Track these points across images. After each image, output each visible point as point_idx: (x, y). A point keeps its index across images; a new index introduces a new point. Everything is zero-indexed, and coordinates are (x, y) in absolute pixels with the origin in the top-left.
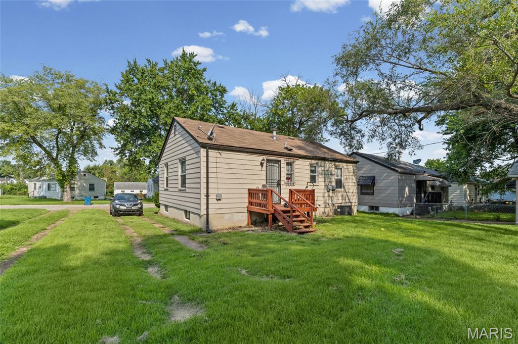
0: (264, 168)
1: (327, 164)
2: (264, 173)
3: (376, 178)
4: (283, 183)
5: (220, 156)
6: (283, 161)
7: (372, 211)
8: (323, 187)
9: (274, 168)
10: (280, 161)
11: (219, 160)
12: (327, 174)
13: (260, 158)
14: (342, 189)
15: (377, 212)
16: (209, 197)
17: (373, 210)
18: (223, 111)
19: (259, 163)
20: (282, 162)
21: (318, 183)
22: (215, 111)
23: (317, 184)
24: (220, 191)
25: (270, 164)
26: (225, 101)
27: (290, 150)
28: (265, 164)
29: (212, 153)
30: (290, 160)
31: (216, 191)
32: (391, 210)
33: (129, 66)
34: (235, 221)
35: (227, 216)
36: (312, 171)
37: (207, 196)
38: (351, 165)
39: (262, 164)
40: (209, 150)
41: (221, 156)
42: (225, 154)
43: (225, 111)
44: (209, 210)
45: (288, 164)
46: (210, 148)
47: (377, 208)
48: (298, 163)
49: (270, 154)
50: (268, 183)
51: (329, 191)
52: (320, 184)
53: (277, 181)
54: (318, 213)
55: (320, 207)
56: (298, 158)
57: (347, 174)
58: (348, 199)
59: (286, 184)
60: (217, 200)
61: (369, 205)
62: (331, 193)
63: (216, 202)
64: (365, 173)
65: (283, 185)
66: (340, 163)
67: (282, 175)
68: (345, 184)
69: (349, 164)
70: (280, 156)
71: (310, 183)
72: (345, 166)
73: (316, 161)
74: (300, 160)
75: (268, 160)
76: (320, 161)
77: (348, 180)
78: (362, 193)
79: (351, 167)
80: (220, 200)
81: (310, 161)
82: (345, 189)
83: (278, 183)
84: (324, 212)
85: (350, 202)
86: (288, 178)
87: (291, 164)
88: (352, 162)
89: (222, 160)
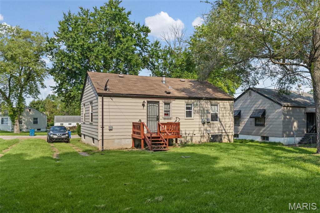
0: (145, 108)
1: (203, 102)
2: (146, 111)
3: (266, 111)
4: (161, 118)
5: (112, 101)
6: (161, 102)
7: (264, 141)
8: (198, 120)
9: (154, 108)
10: (159, 102)
11: (110, 104)
12: (203, 112)
13: (141, 101)
14: (218, 122)
15: (267, 141)
16: (104, 128)
17: (265, 139)
18: (147, 49)
19: (141, 104)
22: (140, 49)
23: (192, 118)
24: (112, 124)
25: (150, 105)
26: (148, 40)
27: (169, 93)
28: (146, 104)
29: (105, 99)
30: (167, 101)
31: (109, 124)
32: (277, 140)
33: (65, 18)
34: (123, 144)
35: (116, 141)
36: (187, 108)
37: (103, 127)
38: (227, 101)
39: (143, 105)
40: (104, 97)
42: (115, 99)
43: (149, 49)
44: (104, 137)
45: (165, 104)
46: (104, 96)
47: (267, 138)
48: (174, 103)
49: (150, 98)
50: (148, 118)
51: (204, 123)
52: (195, 117)
53: (156, 117)
54: (194, 141)
55: (195, 136)
56: (174, 99)
57: (223, 109)
58: (225, 130)
59: (164, 119)
60: (110, 130)
61: (262, 135)
62: (206, 126)
63: (109, 131)
64: (258, 107)
65: (161, 119)
66: (216, 101)
67: (160, 112)
68: (220, 118)
69: (225, 101)
70: (159, 98)
71: (186, 117)
72: (221, 103)
73: (193, 101)
74: (176, 100)
75: (148, 102)
76: (196, 101)
77: (225, 115)
78: (256, 125)
79: (228, 104)
80: (112, 130)
81: (187, 101)
82: (220, 122)
83: (157, 118)
84: (199, 140)
85: (226, 132)
86: (166, 114)
87: (169, 104)
88: (228, 99)
89: (113, 104)
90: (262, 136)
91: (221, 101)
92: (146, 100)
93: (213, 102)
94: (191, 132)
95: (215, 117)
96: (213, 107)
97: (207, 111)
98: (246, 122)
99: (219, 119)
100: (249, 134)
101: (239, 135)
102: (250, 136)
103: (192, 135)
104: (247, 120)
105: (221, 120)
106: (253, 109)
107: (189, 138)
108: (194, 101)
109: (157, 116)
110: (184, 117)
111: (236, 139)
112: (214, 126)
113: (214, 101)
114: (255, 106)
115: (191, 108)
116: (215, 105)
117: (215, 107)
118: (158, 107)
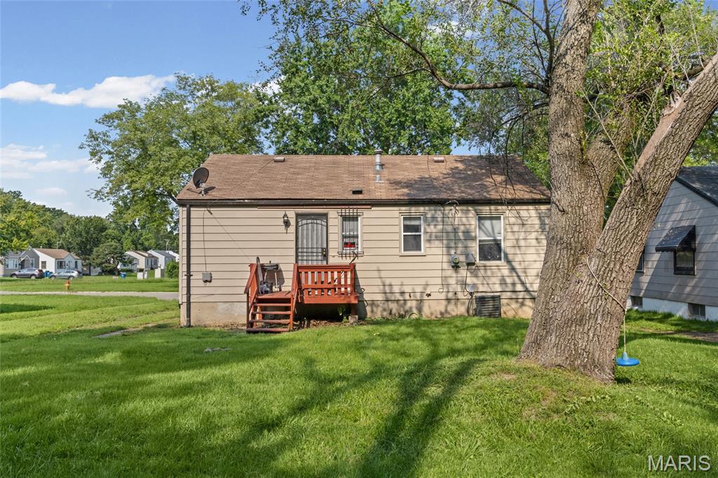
0: (292, 229)
1: (453, 211)
2: (292, 236)
3: (698, 231)
4: (331, 253)
5: (209, 216)
6: (334, 214)
7: (694, 317)
8: (439, 258)
10: (326, 215)
11: (207, 222)
12: (453, 237)
13: (279, 213)
14: (502, 263)
15: (701, 318)
16: (192, 278)
17: (696, 313)
19: (281, 222)
20: (330, 216)
21: (425, 251)
23: (422, 252)
24: (209, 269)
25: (304, 222)
27: (360, 192)
28: (293, 222)
29: (196, 212)
31: (202, 268)
34: (236, 314)
35: (221, 306)
36: (407, 228)
37: (189, 275)
38: (531, 207)
39: (287, 224)
40: (192, 209)
41: (211, 216)
42: (217, 212)
44: (192, 297)
45: (345, 218)
46: (191, 206)
47: (702, 309)
48: (369, 217)
49: (303, 205)
50: (300, 254)
51: (456, 266)
52: (430, 252)
53: (320, 250)
54: (426, 311)
55: (430, 298)
56: (369, 207)
57: (516, 228)
58: (523, 284)
59: (341, 255)
60: (206, 281)
61: (689, 301)
62: (463, 272)
63: (202, 284)
64: (681, 220)
65: (334, 256)
66: (493, 207)
67: (330, 239)
68: (509, 251)
69: (525, 207)
70: (326, 205)
71: (404, 250)
72: (509, 213)
73: (422, 208)
74: (373, 209)
75: (298, 215)
76: (432, 208)
77: (522, 243)
78: (678, 271)
79: (533, 213)
80: (210, 281)
81: (403, 209)
82: (509, 262)
83: (322, 253)
84: (443, 310)
85: (527, 291)
86: (349, 243)
87: (355, 219)
88: (531, 201)
89: (214, 222)
90: (689, 304)
91: (509, 207)
92: (291, 213)
93: (486, 210)
94: (419, 289)
95: (492, 250)
96: (487, 223)
97: (467, 233)
98: (656, 263)
99: (506, 255)
100: (662, 296)
101: (644, 300)
102: (666, 302)
103: (422, 296)
104: (657, 259)
105: (510, 257)
106: (669, 226)
107: (412, 304)
108: (427, 208)
109: (322, 249)
110: (396, 252)
111: (637, 310)
112: (489, 273)
113: (487, 208)
114: (674, 217)
115: (417, 229)
116: (491, 218)
117: (494, 222)
118: (325, 228)
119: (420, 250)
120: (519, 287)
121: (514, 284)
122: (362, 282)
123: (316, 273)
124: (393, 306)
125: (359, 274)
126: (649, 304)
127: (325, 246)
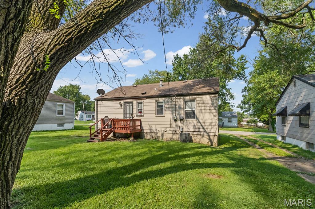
1: (175, 99)
2: (123, 110)
3: (312, 105)
6: (135, 102)
8: (170, 117)
10: (132, 102)
11: (101, 106)
12: (175, 109)
14: (195, 119)
17: (309, 147)
19: (119, 105)
20: (134, 102)
27: (145, 94)
28: (123, 105)
36: (159, 106)
38: (207, 96)
39: (121, 105)
42: (104, 102)
45: (139, 103)
47: (313, 146)
48: (146, 102)
49: (125, 99)
51: (176, 121)
52: (166, 115)
53: (130, 114)
54: (165, 137)
55: (166, 132)
57: (200, 105)
58: (203, 128)
59: (137, 116)
61: (306, 140)
62: (178, 123)
65: (135, 116)
66: (191, 97)
67: (133, 110)
68: (198, 115)
69: (205, 96)
70: (132, 99)
71: (158, 114)
72: (198, 98)
73: (163, 98)
74: (147, 99)
75: (124, 102)
76: (167, 98)
77: (203, 111)
79: (209, 98)
81: (157, 99)
82: (197, 119)
84: (171, 137)
85: (205, 132)
86: (140, 112)
87: (141, 103)
88: (207, 93)
89: (103, 105)
90: (306, 142)
91: (198, 96)
92: (122, 102)
93: (187, 98)
94: (163, 129)
95: (191, 114)
96: (189, 103)
97: (180, 107)
98: (291, 121)
99: (196, 116)
100: (294, 137)
101: (286, 138)
102: (295, 140)
103: (164, 132)
104: (292, 120)
105: (198, 117)
106: (297, 103)
107: (159, 135)
108: (165, 98)
110: (155, 115)
111: (283, 142)
112: (188, 123)
113: (188, 97)
114: (300, 99)
115: (162, 106)
116: (191, 101)
117: (192, 103)
118: (132, 106)
119: (163, 114)
120: (202, 130)
121: (199, 128)
122: (143, 126)
123: (123, 122)
124: (153, 135)
125: (142, 123)
126: (288, 140)
127: (132, 113)
